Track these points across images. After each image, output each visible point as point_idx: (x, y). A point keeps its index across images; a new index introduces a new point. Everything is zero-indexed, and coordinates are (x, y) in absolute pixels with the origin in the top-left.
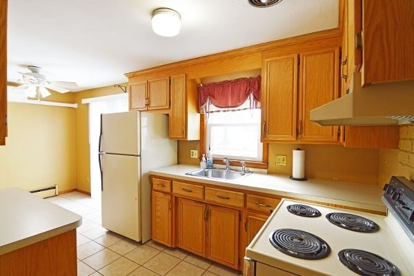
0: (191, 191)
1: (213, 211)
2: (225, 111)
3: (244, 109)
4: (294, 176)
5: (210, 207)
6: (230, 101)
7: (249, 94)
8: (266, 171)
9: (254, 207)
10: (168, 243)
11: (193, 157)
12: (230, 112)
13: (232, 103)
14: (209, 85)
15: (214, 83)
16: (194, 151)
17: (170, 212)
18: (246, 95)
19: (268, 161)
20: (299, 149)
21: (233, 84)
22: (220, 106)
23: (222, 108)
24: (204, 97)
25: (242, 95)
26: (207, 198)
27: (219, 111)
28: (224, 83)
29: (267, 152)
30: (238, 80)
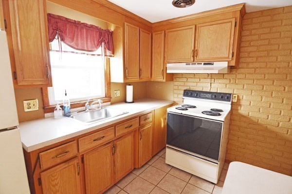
0: (104, 137)
5: (116, 142)
6: (85, 45)
7: (102, 42)
8: (110, 103)
9: (143, 122)
11: (32, 109)
13: (87, 47)
14: (60, 17)
15: (66, 19)
16: (31, 102)
18: (100, 43)
19: (110, 95)
20: (130, 85)
21: (87, 28)
22: (76, 47)
23: (77, 49)
24: (52, 31)
25: (96, 42)
26: (118, 134)
27: (73, 52)
28: (78, 24)
29: (110, 89)
30: (92, 26)
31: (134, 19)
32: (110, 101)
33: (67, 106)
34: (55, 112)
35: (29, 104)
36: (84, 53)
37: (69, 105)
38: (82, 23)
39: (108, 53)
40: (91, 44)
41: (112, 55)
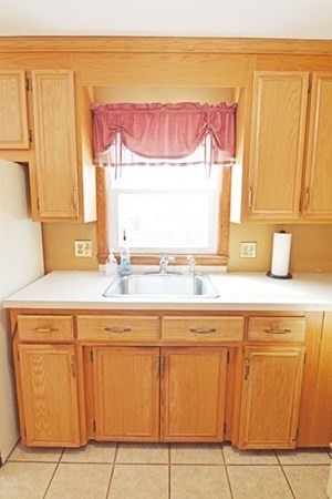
0: (129, 330)
1: (176, 358)
2: (153, 164)
3: (194, 163)
4: (274, 272)
5: (169, 352)
6: (166, 146)
7: (204, 134)
8: (225, 268)
9: (263, 336)
10: (73, 442)
11: (83, 255)
12: (167, 167)
13: (171, 150)
14: (121, 106)
15: (133, 105)
16: (84, 243)
17: (73, 381)
18: (199, 137)
19: (228, 251)
20: (283, 232)
21: (172, 112)
22: (147, 153)
23: (150, 157)
24: (108, 132)
25: (190, 137)
26: (168, 338)
27: (141, 164)
28: (154, 109)
29: (228, 237)
30: (183, 105)
31: (290, 54)
32: (225, 264)
33: (125, 257)
34: (107, 264)
35: (80, 247)
36: (163, 164)
37: (128, 257)
38: (165, 106)
39: (222, 156)
40: (180, 142)
41: (232, 159)
